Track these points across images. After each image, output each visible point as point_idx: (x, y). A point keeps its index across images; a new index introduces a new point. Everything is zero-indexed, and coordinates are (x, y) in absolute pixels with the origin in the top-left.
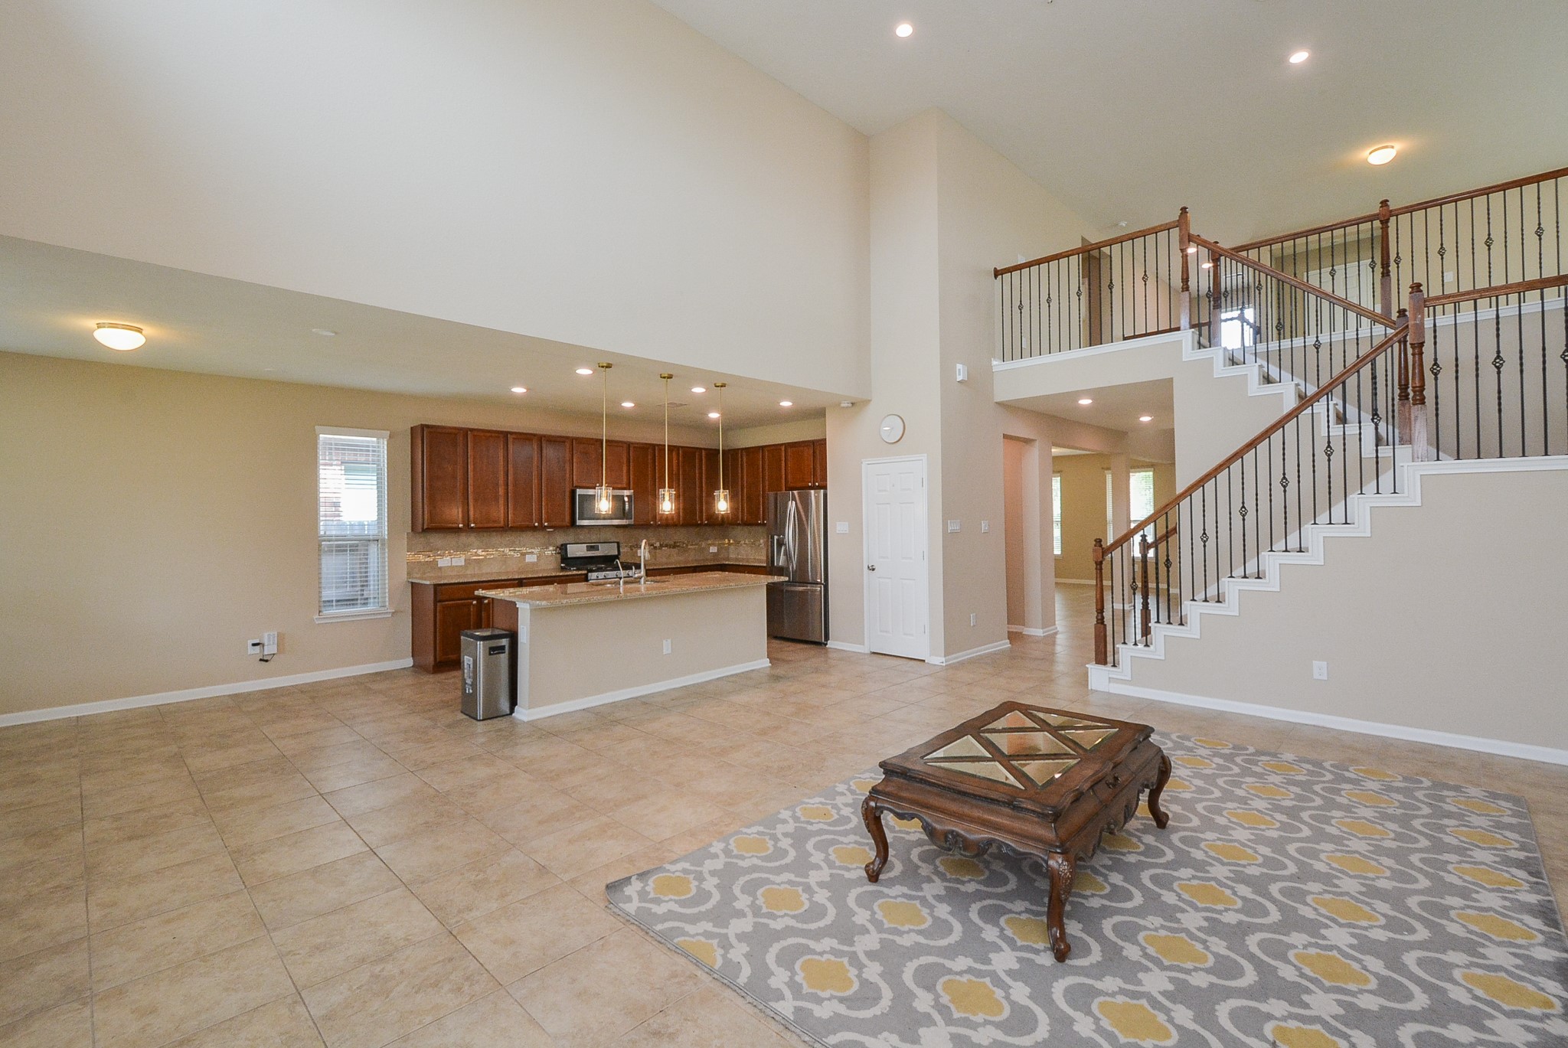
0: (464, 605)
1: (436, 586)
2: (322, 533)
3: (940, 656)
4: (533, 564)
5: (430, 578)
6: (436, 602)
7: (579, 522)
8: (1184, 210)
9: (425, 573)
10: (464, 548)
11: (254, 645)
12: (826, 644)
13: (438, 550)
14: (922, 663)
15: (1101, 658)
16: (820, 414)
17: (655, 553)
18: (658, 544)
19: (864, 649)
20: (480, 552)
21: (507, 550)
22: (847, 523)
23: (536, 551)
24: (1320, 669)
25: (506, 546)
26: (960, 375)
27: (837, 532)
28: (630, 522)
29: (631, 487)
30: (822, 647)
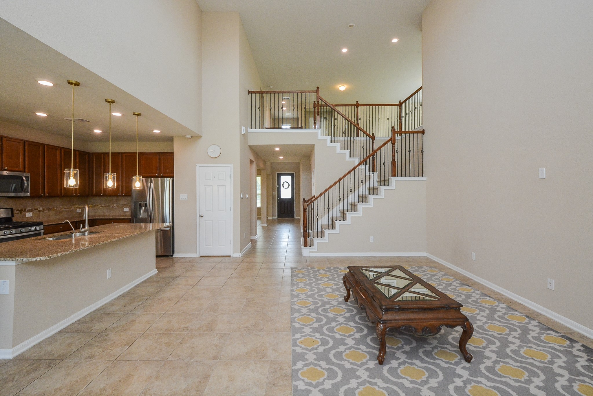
3: (238, 253)
8: (318, 88)
12: (173, 256)
14: (229, 257)
15: (306, 245)
16: (170, 139)
17: (39, 214)
18: (41, 209)
19: (197, 255)
22: (187, 195)
24: (372, 239)
26: (243, 131)
27: (180, 199)
28: (29, 194)
29: (26, 170)
30: (171, 257)
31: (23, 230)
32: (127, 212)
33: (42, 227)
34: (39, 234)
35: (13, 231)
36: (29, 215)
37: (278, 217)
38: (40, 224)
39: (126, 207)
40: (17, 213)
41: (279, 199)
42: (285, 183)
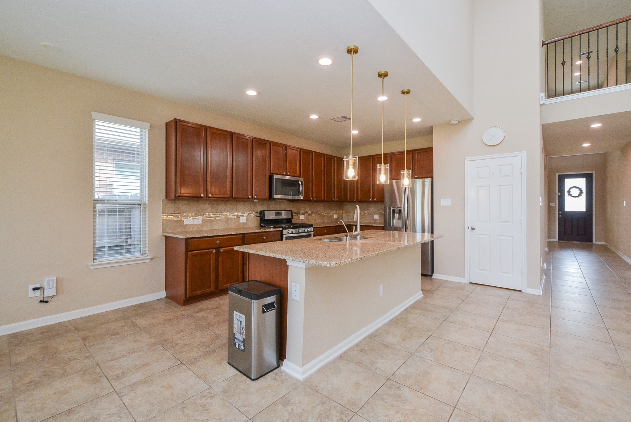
0: (207, 253)
1: (187, 239)
2: (96, 197)
3: (537, 289)
4: (244, 223)
5: (181, 233)
6: (187, 251)
7: (275, 196)
9: (174, 229)
10: (201, 212)
11: (34, 289)
12: (432, 276)
13: (184, 213)
17: (309, 217)
18: (310, 212)
19: (466, 281)
20: (212, 215)
21: (228, 214)
22: (450, 199)
23: (246, 214)
25: (228, 211)
27: (442, 205)
28: (302, 198)
29: (301, 176)
30: (429, 278)
31: (300, 230)
32: (377, 219)
33: (312, 228)
34: (309, 236)
35: (294, 231)
36: (302, 217)
37: (559, 239)
38: (311, 226)
39: (376, 214)
40: (295, 215)
41: (561, 212)
42: (574, 189)
